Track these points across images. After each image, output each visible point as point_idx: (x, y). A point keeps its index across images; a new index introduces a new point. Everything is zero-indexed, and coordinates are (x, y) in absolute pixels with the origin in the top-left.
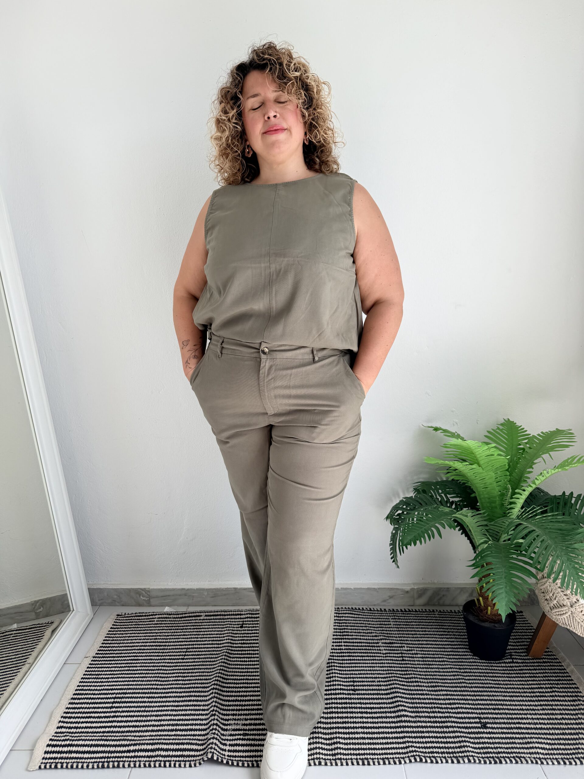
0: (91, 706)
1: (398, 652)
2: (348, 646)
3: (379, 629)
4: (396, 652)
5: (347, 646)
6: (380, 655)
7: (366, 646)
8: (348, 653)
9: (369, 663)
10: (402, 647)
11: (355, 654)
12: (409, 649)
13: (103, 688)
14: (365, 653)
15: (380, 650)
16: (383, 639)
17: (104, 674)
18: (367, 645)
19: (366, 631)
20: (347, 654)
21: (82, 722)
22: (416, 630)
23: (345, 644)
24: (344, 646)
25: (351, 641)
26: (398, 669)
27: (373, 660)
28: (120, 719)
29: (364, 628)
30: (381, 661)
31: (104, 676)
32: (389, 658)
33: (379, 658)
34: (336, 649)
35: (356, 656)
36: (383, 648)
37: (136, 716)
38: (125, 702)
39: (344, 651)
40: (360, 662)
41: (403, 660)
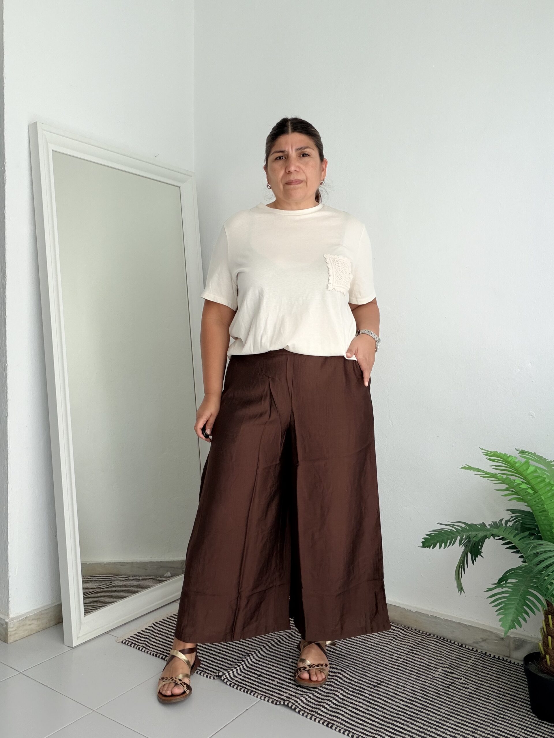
1: (450, 681)
2: (408, 660)
3: (452, 660)
4: (448, 680)
5: (406, 660)
6: (430, 676)
7: (424, 666)
8: (401, 664)
9: (413, 678)
10: (458, 679)
11: (406, 667)
12: (464, 682)
14: (418, 670)
15: (434, 673)
16: (447, 667)
18: (426, 666)
19: (437, 658)
20: (399, 665)
22: (490, 673)
23: (406, 658)
24: (404, 659)
25: (414, 658)
26: (435, 691)
27: (419, 677)
29: (437, 655)
30: (425, 680)
32: (436, 681)
33: (425, 678)
34: (394, 659)
35: (406, 669)
36: (438, 673)
39: (399, 662)
40: (405, 673)
41: (448, 687)
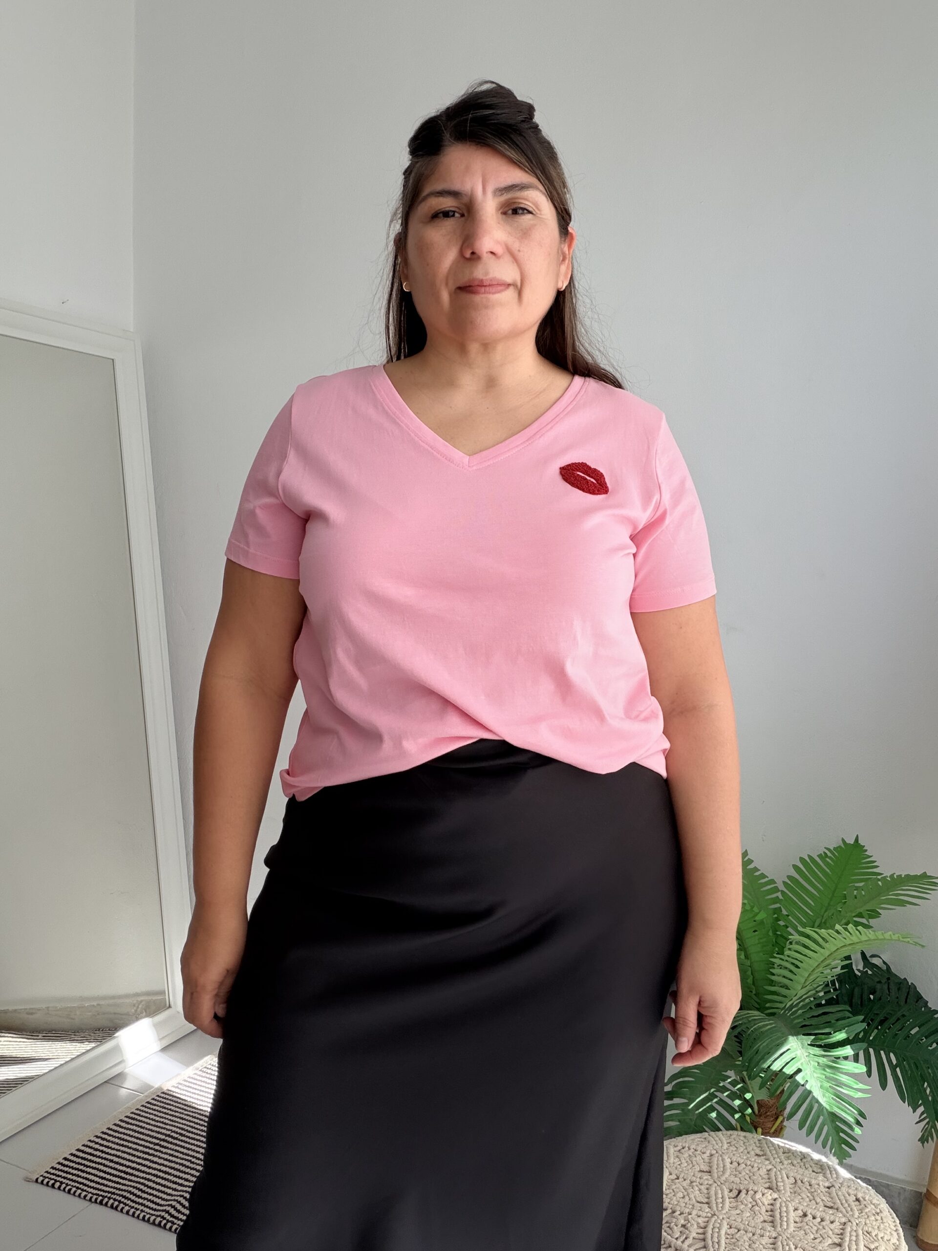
0: (136, 1135)
13: (162, 1120)
17: (175, 1106)
21: (114, 1149)
28: (155, 1159)
31: (173, 1108)
37: (177, 1163)
38: (176, 1145)
